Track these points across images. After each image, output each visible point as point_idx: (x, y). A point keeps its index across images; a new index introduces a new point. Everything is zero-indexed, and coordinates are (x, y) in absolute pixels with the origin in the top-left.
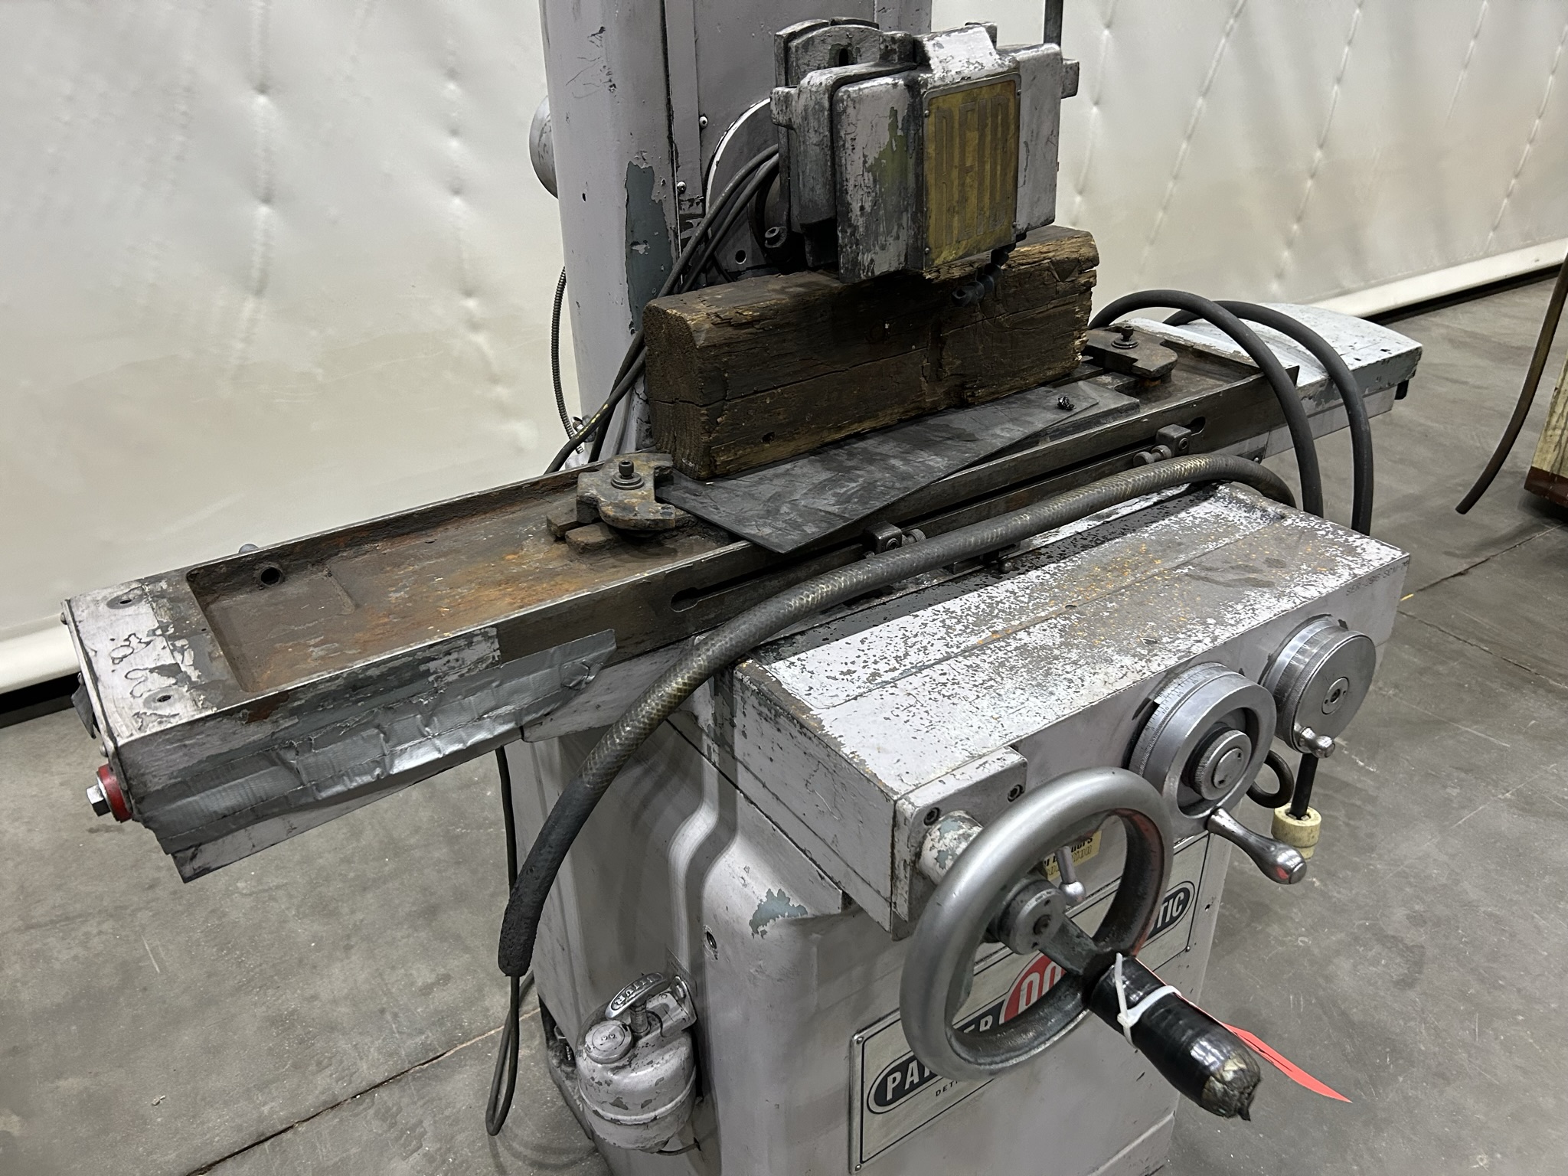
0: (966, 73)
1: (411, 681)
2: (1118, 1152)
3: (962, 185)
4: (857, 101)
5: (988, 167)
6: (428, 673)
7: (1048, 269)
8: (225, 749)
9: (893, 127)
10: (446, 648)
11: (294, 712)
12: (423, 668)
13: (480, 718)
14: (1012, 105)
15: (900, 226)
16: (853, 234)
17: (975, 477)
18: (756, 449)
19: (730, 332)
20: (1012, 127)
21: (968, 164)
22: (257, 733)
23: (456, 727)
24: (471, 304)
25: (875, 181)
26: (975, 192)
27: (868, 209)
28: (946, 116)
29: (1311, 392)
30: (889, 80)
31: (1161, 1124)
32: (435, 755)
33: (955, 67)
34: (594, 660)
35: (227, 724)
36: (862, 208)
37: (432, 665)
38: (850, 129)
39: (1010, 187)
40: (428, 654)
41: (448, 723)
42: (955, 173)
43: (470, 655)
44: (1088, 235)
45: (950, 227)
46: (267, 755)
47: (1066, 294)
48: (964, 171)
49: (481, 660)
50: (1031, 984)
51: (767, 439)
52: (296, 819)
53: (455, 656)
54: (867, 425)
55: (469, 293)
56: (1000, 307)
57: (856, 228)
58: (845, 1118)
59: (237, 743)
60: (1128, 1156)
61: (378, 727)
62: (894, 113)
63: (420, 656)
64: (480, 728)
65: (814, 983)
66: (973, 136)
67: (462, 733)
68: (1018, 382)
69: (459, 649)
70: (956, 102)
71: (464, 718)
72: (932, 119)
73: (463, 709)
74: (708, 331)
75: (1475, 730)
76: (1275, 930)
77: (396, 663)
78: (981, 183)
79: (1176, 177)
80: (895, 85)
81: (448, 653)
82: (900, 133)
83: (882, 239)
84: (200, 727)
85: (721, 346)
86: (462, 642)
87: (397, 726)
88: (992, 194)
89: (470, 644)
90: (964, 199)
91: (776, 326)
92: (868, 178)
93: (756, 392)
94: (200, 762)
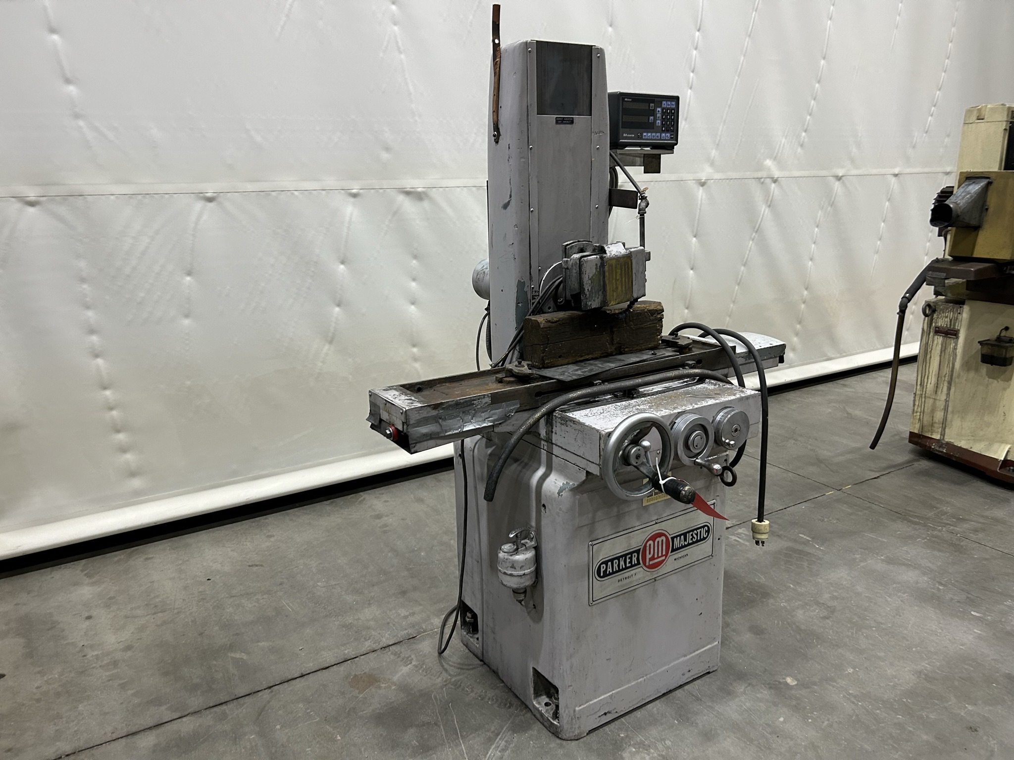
0: (616, 254)
1: (469, 406)
2: (694, 652)
3: (616, 284)
4: (587, 262)
5: (624, 279)
6: (473, 404)
7: (647, 312)
8: (427, 416)
9: (596, 268)
10: (479, 397)
11: (443, 409)
12: (473, 402)
13: (485, 420)
14: (630, 263)
15: (599, 295)
16: (585, 296)
17: (624, 369)
18: (556, 360)
19: (550, 324)
20: (630, 269)
21: (618, 278)
22: (434, 413)
23: (479, 421)
24: (415, 350)
25: (591, 282)
26: (620, 286)
27: (590, 290)
28: (611, 266)
29: (742, 355)
30: (595, 256)
31: (713, 645)
32: (474, 428)
33: (613, 253)
34: (514, 409)
35: (429, 409)
36: (588, 290)
37: (475, 402)
38: (585, 269)
39: (631, 285)
40: (474, 398)
41: (477, 420)
42: (614, 281)
43: (484, 401)
44: (660, 303)
45: (613, 296)
46: (436, 419)
47: (653, 320)
48: (616, 280)
49: (486, 403)
50: (650, 545)
51: (560, 357)
52: (438, 441)
53: (480, 400)
54: (590, 356)
55: (414, 346)
56: (631, 323)
57: (586, 295)
58: (587, 578)
59: (430, 415)
60: (699, 656)
61: (461, 417)
62: (596, 265)
63: (472, 398)
64: (485, 423)
65: (577, 515)
66: (619, 271)
67: (480, 423)
68: (639, 348)
69: (481, 398)
70: (614, 262)
71: (480, 419)
72: (607, 266)
73: (481, 417)
74: (544, 323)
75: (872, 535)
76: (771, 601)
77: (467, 400)
78: (622, 283)
79: (734, 302)
80: (597, 258)
81: (479, 399)
82: (598, 270)
83: (594, 298)
84: (423, 408)
85: (547, 328)
86: (482, 397)
87: (465, 418)
88: (625, 287)
89: (484, 398)
90: (617, 288)
91: (563, 323)
92: (590, 282)
93: (557, 342)
94: (421, 418)
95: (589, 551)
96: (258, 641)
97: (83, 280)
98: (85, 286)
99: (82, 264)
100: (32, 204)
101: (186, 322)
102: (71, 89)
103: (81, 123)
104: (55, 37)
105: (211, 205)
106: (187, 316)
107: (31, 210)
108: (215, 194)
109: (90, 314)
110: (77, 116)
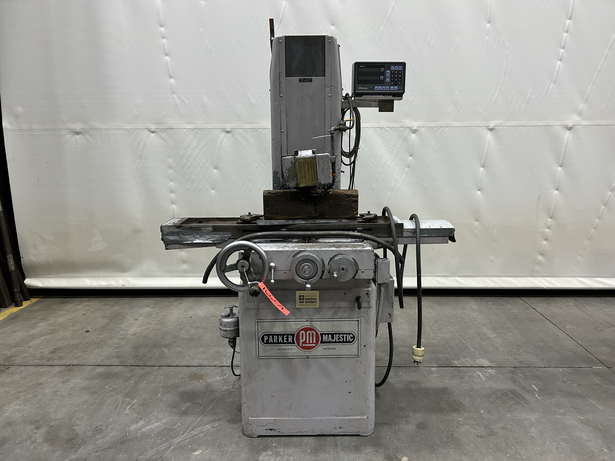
0: (304, 156)
1: (199, 230)
3: (305, 174)
4: (285, 159)
5: (310, 172)
6: (201, 229)
7: (343, 195)
8: (173, 231)
9: (292, 164)
10: (204, 226)
11: (183, 229)
12: (201, 228)
13: (208, 239)
14: (315, 162)
15: (294, 180)
16: (285, 180)
18: (274, 216)
19: (270, 194)
20: (315, 166)
21: (306, 171)
22: (177, 230)
23: (204, 239)
25: (289, 172)
26: (308, 175)
27: (287, 176)
28: (300, 163)
29: (410, 231)
30: (291, 157)
31: (362, 417)
32: (200, 242)
33: (302, 156)
34: (227, 237)
35: (174, 227)
36: (286, 176)
37: (202, 228)
38: (283, 163)
39: (316, 175)
40: (202, 226)
41: (203, 238)
42: (303, 172)
43: (208, 229)
44: (357, 191)
45: (302, 181)
46: (177, 234)
47: (349, 201)
48: (305, 172)
49: (209, 230)
50: (302, 334)
51: (277, 214)
52: (181, 246)
53: (205, 228)
56: (331, 201)
58: (255, 341)
59: (175, 231)
60: (350, 420)
61: (193, 235)
62: (292, 162)
63: (201, 226)
64: (207, 241)
65: (246, 301)
66: (306, 167)
67: (204, 240)
69: (206, 227)
70: (302, 161)
71: (206, 238)
72: (297, 163)
73: (206, 237)
74: (266, 194)
77: (197, 226)
78: (309, 174)
80: (292, 157)
81: (205, 227)
83: (291, 181)
84: (171, 227)
85: (268, 196)
86: (207, 226)
87: (196, 236)
88: (312, 176)
89: (208, 227)
90: (305, 176)
91: (279, 195)
92: (287, 171)
93: (274, 205)
94: (170, 232)
95: (255, 325)
96: (178, 347)
97: (170, 168)
98: (171, 170)
99: (170, 160)
100: (153, 132)
101: (213, 192)
102: (172, 80)
103: (175, 96)
104: (167, 58)
105: (228, 135)
106: (213, 189)
107: (153, 135)
108: (231, 129)
109: (172, 183)
110: (173, 93)
